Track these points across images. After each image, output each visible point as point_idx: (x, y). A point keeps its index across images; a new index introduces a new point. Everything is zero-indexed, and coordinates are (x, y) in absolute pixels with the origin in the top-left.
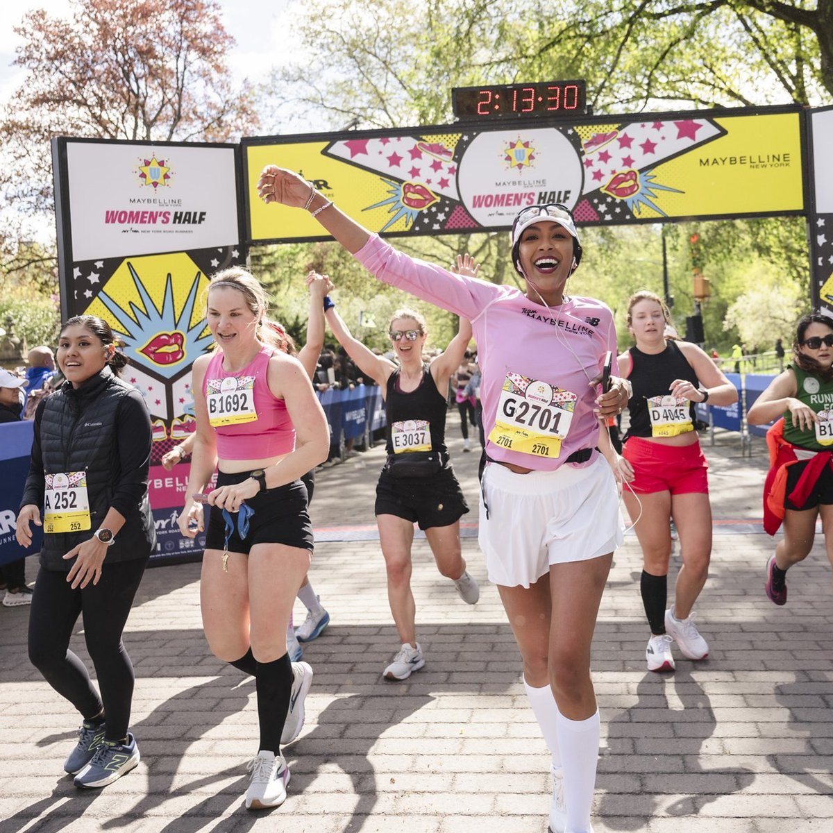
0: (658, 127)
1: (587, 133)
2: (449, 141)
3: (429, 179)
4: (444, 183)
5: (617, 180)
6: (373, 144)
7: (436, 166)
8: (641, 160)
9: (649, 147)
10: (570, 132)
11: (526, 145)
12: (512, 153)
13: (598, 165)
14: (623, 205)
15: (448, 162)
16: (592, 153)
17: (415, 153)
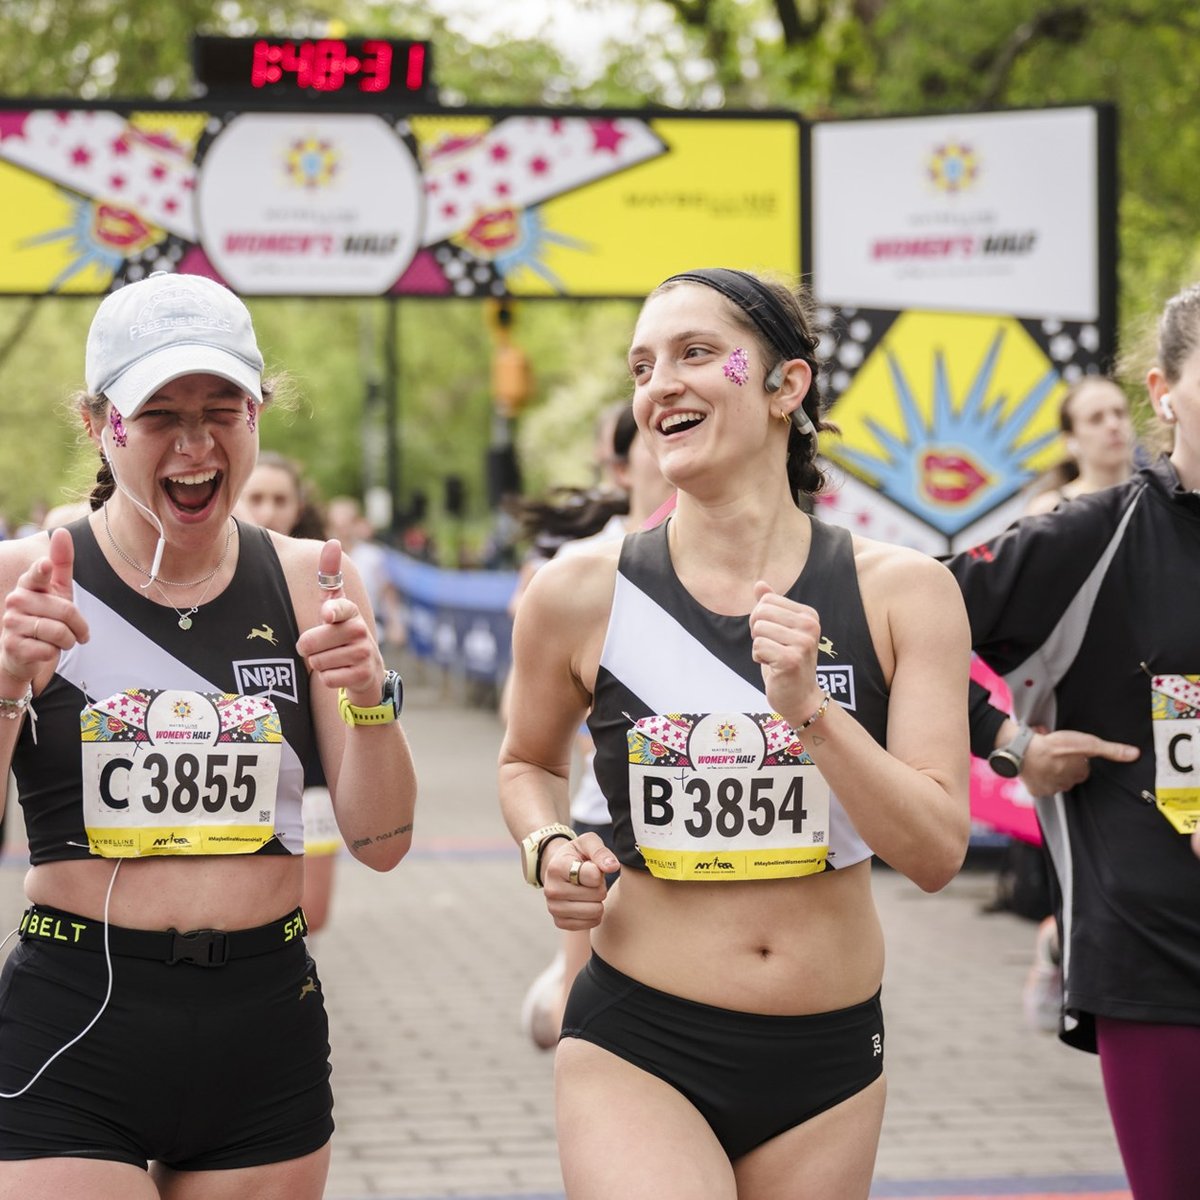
0: (557, 128)
1: (432, 131)
2: (184, 129)
3: (144, 197)
4: (171, 206)
5: (483, 222)
6: (40, 124)
7: (158, 173)
8: (527, 188)
9: (539, 166)
10: (406, 127)
11: (324, 146)
12: (298, 159)
13: (450, 192)
14: (491, 266)
15: (179, 168)
16: (441, 170)
17: (120, 147)
